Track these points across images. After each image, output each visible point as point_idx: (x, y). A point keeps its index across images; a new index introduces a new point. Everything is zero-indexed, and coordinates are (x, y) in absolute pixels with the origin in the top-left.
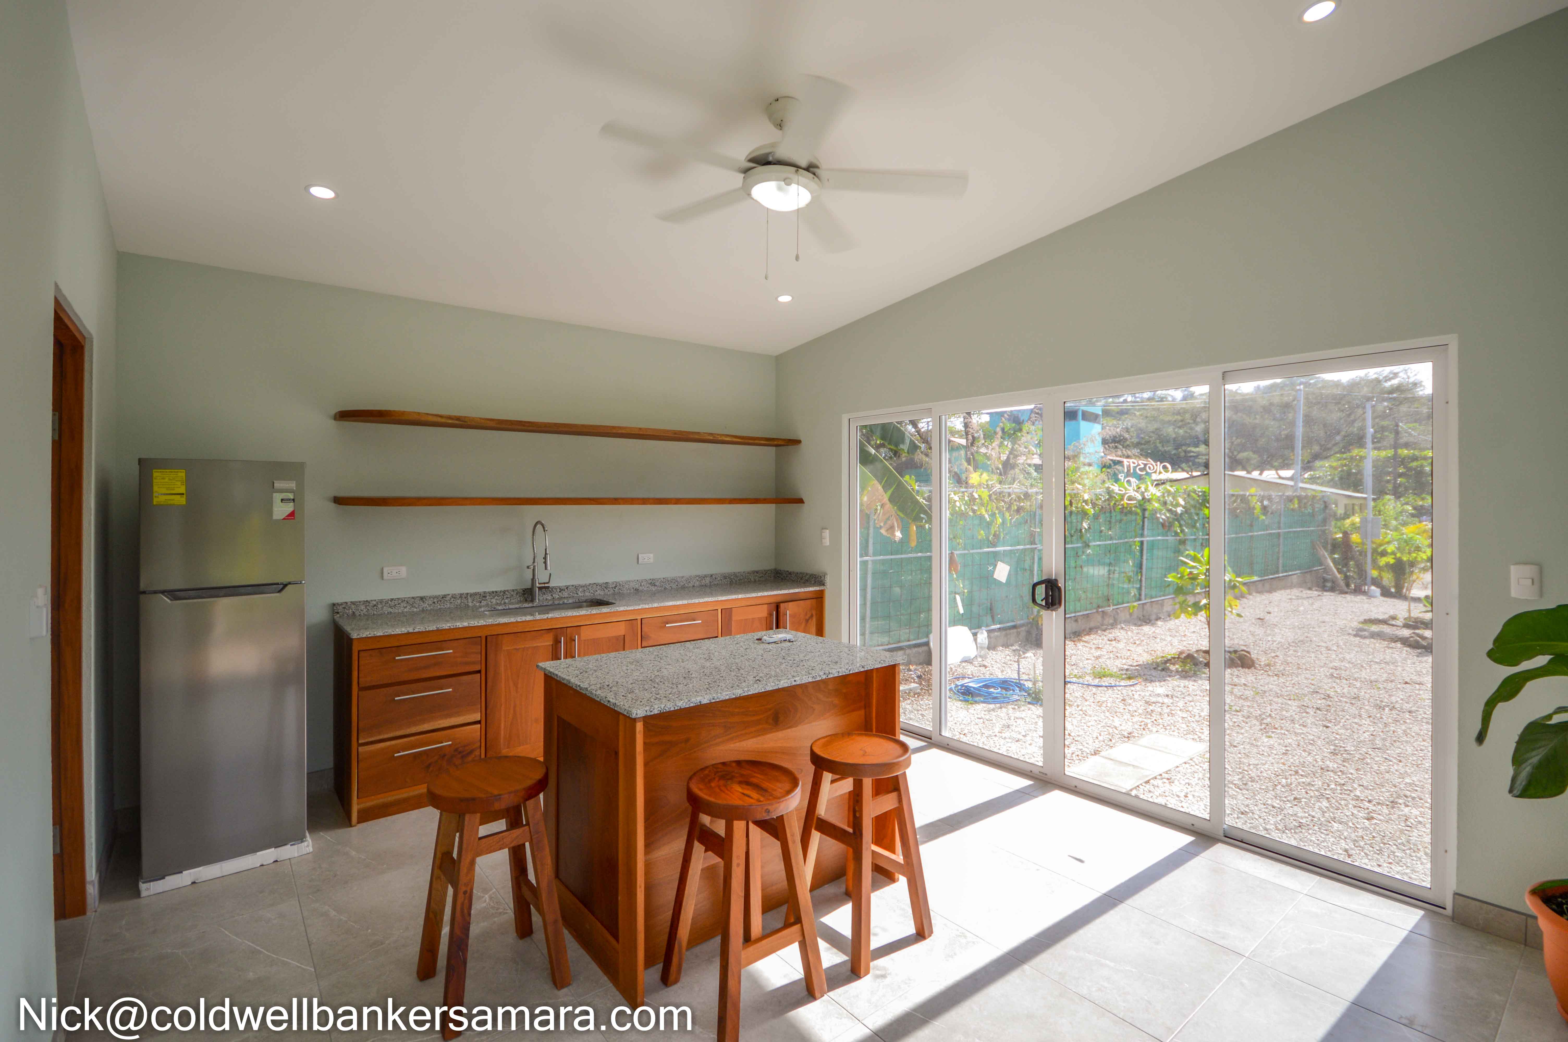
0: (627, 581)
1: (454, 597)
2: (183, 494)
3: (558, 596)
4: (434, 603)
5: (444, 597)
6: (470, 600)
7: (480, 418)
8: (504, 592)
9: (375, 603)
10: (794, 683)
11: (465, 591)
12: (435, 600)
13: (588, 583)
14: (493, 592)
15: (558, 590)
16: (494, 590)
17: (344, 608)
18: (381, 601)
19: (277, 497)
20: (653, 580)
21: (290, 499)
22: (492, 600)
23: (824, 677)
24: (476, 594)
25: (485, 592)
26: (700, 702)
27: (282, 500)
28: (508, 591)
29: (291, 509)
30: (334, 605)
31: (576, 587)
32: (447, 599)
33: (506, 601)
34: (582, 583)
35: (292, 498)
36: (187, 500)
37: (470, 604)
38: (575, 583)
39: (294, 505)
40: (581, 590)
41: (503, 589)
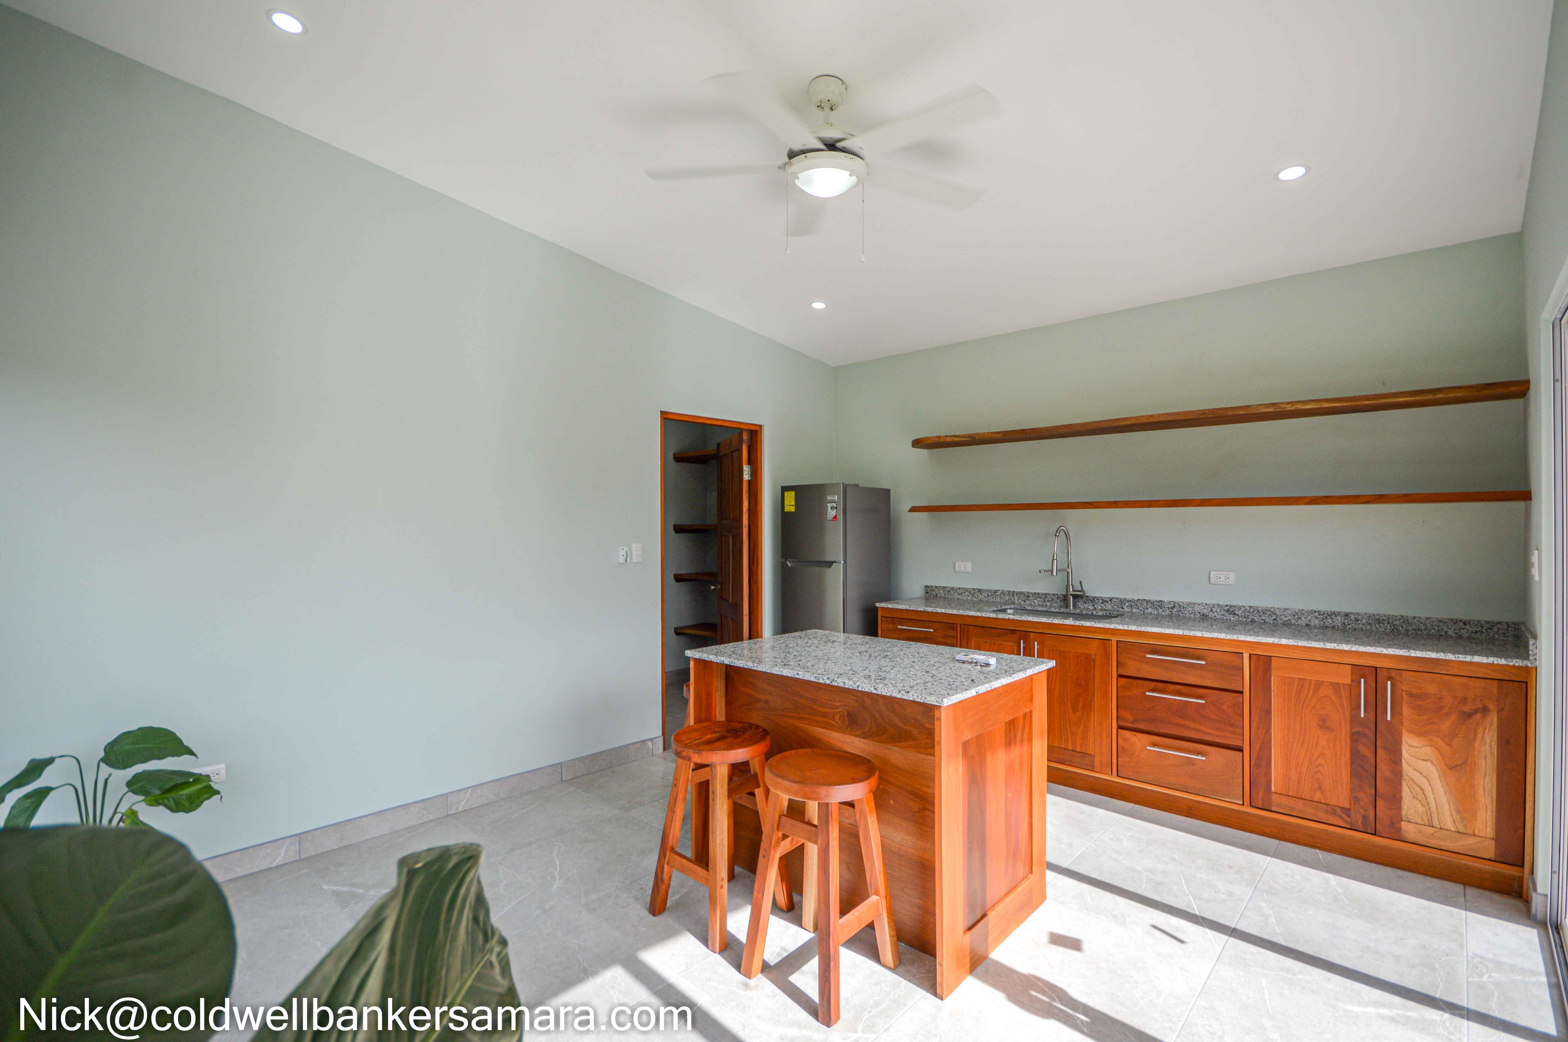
0: (1190, 603)
1: (1003, 593)
2: (793, 505)
3: (1100, 608)
4: (988, 595)
5: (996, 592)
6: (1016, 598)
7: (992, 433)
8: (1046, 595)
9: (949, 589)
10: (797, 676)
11: (1012, 590)
12: (989, 594)
13: (1136, 598)
14: (1036, 594)
15: (1101, 601)
16: (1037, 592)
17: (931, 590)
18: (953, 589)
19: (829, 505)
20: (1231, 606)
21: (834, 507)
22: (1035, 601)
23: (828, 682)
24: (1021, 593)
25: (1028, 593)
26: (723, 661)
27: (831, 508)
28: (1049, 594)
29: (835, 514)
30: (926, 587)
31: (1122, 601)
32: (998, 594)
33: (1048, 604)
34: (1129, 596)
35: (835, 506)
36: (796, 508)
37: (1016, 602)
38: (1121, 596)
39: (836, 511)
40: (1127, 604)
41: (1044, 592)
